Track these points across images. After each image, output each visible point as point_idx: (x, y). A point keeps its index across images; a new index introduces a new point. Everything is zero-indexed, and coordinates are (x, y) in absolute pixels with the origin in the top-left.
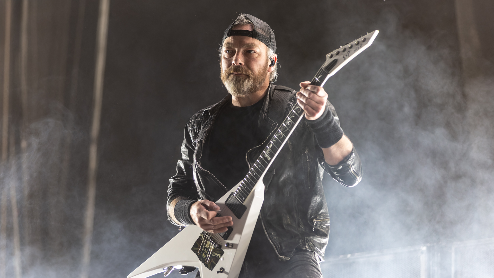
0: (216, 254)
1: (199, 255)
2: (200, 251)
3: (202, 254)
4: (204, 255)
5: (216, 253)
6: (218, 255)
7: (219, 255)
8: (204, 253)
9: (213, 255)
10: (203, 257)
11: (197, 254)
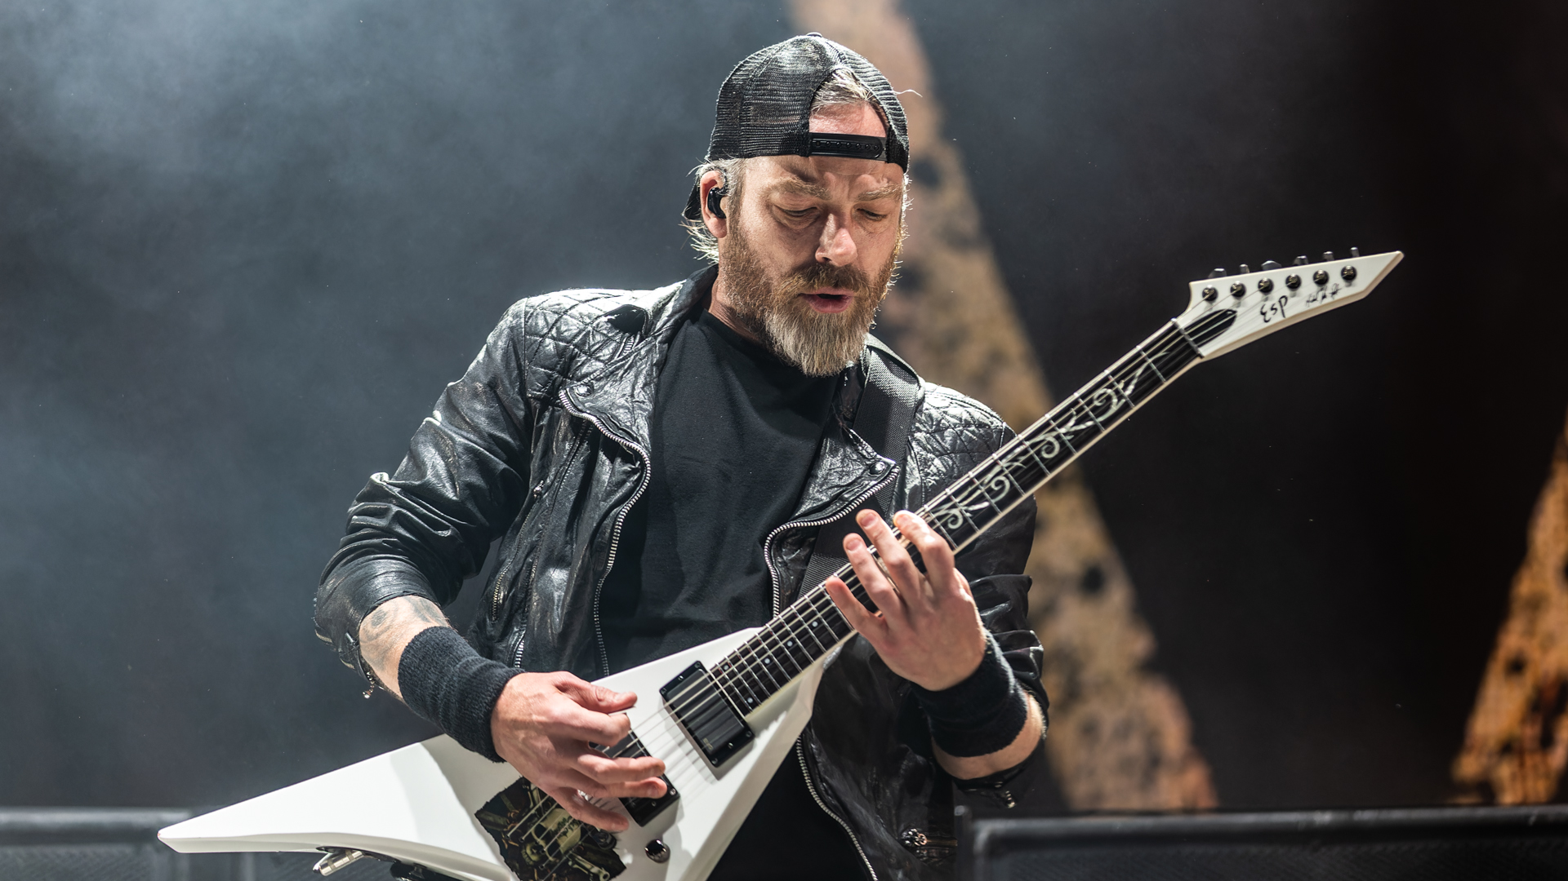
0: (588, 865)
1: (509, 845)
2: (516, 836)
3: (523, 845)
4: (533, 853)
5: (589, 860)
6: (595, 870)
7: (600, 872)
8: (534, 847)
9: (570, 863)
10: (524, 860)
11: (498, 839)
